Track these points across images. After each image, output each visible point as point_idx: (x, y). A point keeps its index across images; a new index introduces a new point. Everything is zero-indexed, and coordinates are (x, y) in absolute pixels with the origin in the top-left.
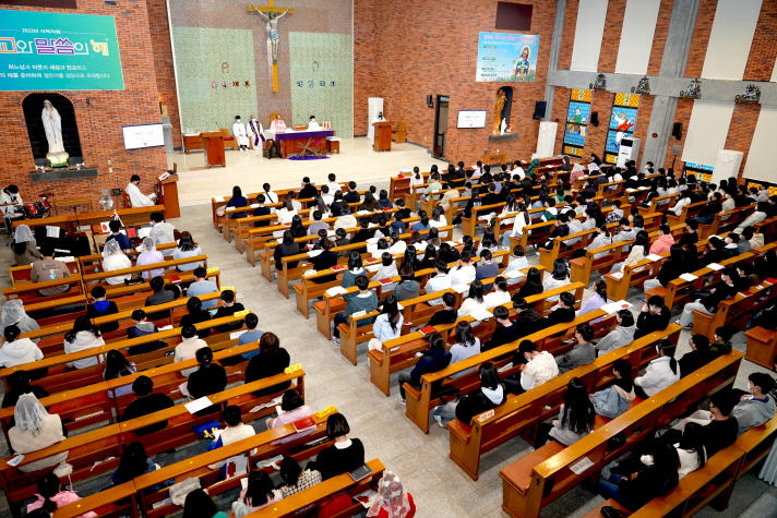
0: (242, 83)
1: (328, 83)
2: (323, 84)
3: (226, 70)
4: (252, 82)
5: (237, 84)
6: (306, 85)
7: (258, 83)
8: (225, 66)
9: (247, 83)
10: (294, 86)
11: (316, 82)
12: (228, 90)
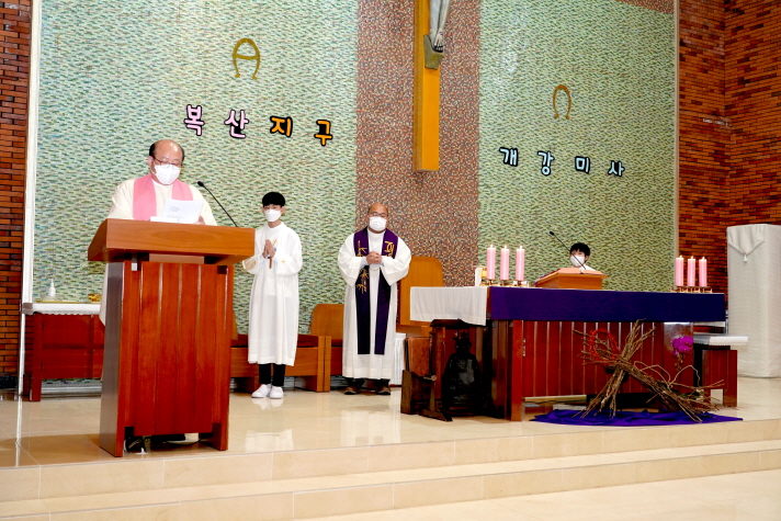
0: (304, 126)
1: (600, 166)
2: (583, 165)
3: (247, 67)
4: (344, 126)
5: (284, 126)
6: (530, 162)
7: (367, 134)
8: (245, 52)
9: (323, 129)
10: (489, 160)
11: (563, 156)
12: (243, 147)
